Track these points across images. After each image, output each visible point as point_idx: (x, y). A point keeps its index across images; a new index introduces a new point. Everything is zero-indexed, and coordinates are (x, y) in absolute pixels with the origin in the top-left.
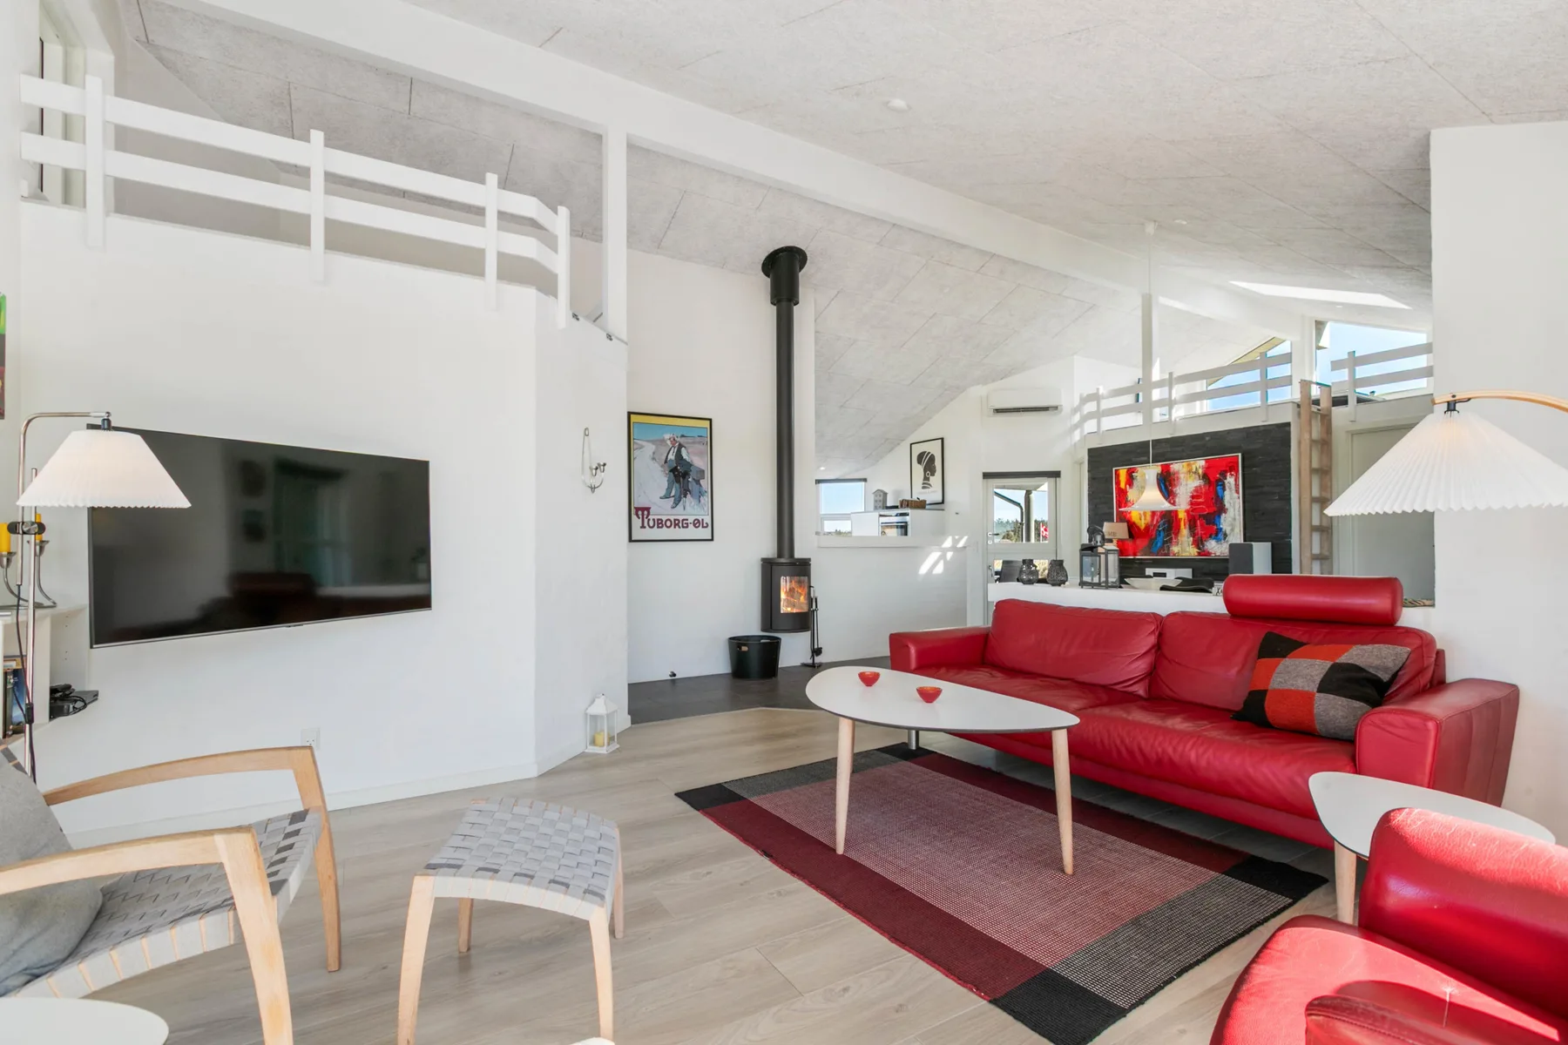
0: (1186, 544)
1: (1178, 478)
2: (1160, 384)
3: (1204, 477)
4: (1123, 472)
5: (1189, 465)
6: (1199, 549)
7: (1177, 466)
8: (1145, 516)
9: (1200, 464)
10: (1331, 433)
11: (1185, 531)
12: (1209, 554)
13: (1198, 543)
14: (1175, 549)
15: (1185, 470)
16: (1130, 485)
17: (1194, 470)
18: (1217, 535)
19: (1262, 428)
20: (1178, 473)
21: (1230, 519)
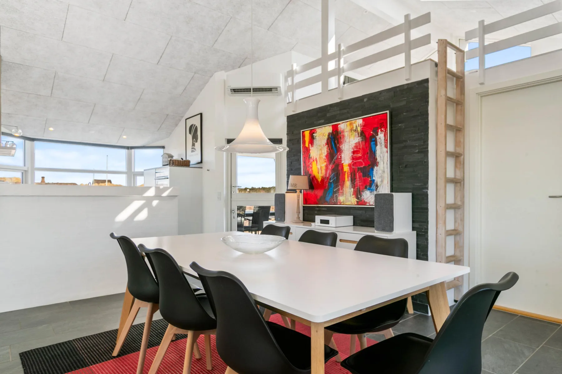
0: (348, 194)
1: (344, 136)
2: (332, 57)
3: (361, 135)
4: (307, 133)
5: (351, 124)
6: (358, 198)
7: (343, 126)
8: (321, 170)
9: (359, 122)
10: (464, 94)
11: (348, 183)
12: (365, 203)
13: (358, 194)
14: (341, 199)
15: (348, 129)
16: (311, 145)
17: (355, 129)
18: (371, 186)
19: (406, 87)
20: (343, 131)
21: (380, 172)
